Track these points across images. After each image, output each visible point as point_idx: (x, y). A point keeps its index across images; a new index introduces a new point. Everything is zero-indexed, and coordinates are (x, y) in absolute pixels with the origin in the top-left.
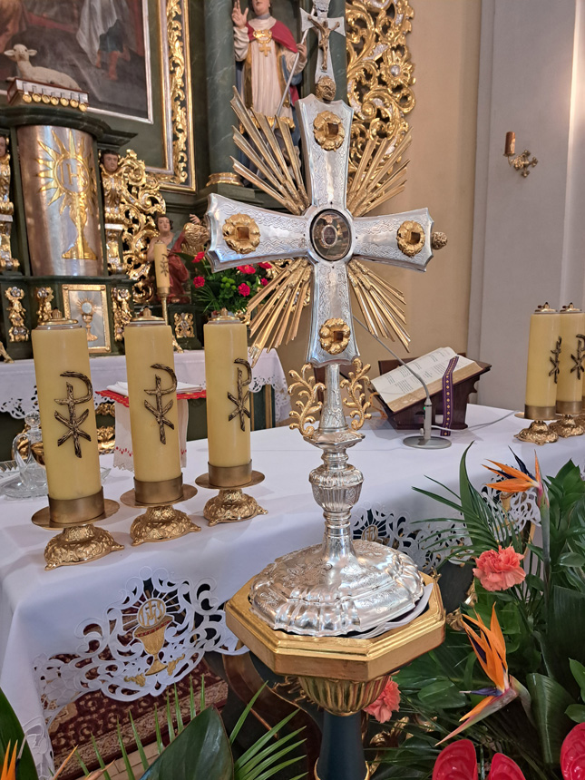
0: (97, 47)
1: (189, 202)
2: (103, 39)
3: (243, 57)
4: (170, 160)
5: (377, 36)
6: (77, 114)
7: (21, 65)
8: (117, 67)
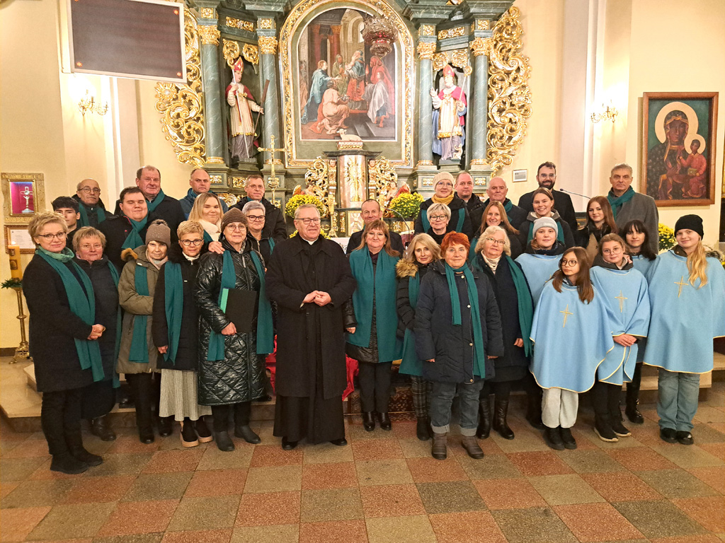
0: (375, 116)
1: (410, 173)
2: (378, 112)
3: (438, 107)
4: (403, 157)
5: (510, 83)
6: (359, 149)
7: (341, 136)
8: (383, 122)
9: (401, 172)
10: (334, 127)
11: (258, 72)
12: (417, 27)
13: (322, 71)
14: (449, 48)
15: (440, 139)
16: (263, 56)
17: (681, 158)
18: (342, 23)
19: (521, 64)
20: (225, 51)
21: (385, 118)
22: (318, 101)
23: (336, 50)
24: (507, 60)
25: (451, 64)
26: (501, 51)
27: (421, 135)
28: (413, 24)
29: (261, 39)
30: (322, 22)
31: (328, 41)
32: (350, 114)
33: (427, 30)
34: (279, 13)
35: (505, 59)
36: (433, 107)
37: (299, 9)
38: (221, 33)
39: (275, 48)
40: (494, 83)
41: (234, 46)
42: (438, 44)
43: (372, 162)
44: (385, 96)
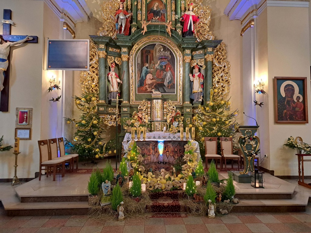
0: (167, 84)
1: (181, 106)
2: (168, 82)
3: (192, 81)
4: (178, 100)
5: (222, 72)
6: (160, 97)
7: (153, 92)
8: (170, 86)
9: (177, 106)
10: (150, 88)
11: (121, 67)
12: (184, 50)
13: (146, 67)
14: (197, 58)
15: (193, 93)
16: (123, 62)
17: (292, 103)
18: (154, 49)
19: (226, 64)
20: (108, 60)
21: (171, 85)
22: (144, 78)
23: (152, 59)
24: (220, 63)
25: (197, 64)
26: (217, 59)
27: (185, 92)
28: (182, 49)
29: (122, 56)
30: (146, 49)
31: (149, 56)
32: (157, 83)
33: (188, 51)
34: (129, 46)
35: (219, 62)
36: (190, 81)
37: (137, 44)
38: (107, 54)
39: (128, 59)
40: (215, 72)
41: (112, 58)
42: (192, 57)
43: (165, 102)
44: (171, 76)
